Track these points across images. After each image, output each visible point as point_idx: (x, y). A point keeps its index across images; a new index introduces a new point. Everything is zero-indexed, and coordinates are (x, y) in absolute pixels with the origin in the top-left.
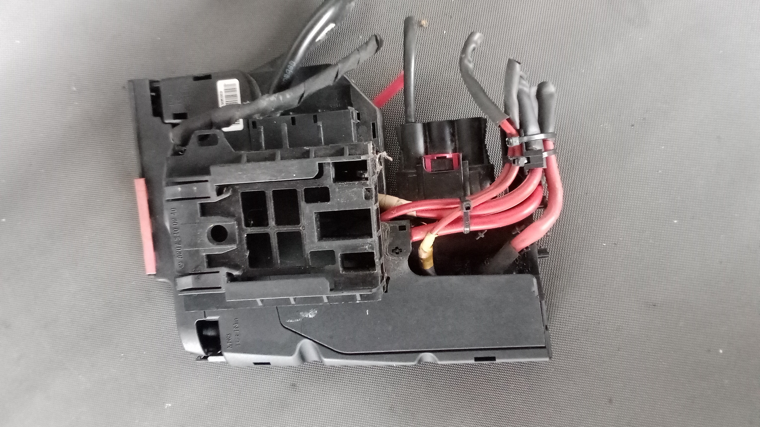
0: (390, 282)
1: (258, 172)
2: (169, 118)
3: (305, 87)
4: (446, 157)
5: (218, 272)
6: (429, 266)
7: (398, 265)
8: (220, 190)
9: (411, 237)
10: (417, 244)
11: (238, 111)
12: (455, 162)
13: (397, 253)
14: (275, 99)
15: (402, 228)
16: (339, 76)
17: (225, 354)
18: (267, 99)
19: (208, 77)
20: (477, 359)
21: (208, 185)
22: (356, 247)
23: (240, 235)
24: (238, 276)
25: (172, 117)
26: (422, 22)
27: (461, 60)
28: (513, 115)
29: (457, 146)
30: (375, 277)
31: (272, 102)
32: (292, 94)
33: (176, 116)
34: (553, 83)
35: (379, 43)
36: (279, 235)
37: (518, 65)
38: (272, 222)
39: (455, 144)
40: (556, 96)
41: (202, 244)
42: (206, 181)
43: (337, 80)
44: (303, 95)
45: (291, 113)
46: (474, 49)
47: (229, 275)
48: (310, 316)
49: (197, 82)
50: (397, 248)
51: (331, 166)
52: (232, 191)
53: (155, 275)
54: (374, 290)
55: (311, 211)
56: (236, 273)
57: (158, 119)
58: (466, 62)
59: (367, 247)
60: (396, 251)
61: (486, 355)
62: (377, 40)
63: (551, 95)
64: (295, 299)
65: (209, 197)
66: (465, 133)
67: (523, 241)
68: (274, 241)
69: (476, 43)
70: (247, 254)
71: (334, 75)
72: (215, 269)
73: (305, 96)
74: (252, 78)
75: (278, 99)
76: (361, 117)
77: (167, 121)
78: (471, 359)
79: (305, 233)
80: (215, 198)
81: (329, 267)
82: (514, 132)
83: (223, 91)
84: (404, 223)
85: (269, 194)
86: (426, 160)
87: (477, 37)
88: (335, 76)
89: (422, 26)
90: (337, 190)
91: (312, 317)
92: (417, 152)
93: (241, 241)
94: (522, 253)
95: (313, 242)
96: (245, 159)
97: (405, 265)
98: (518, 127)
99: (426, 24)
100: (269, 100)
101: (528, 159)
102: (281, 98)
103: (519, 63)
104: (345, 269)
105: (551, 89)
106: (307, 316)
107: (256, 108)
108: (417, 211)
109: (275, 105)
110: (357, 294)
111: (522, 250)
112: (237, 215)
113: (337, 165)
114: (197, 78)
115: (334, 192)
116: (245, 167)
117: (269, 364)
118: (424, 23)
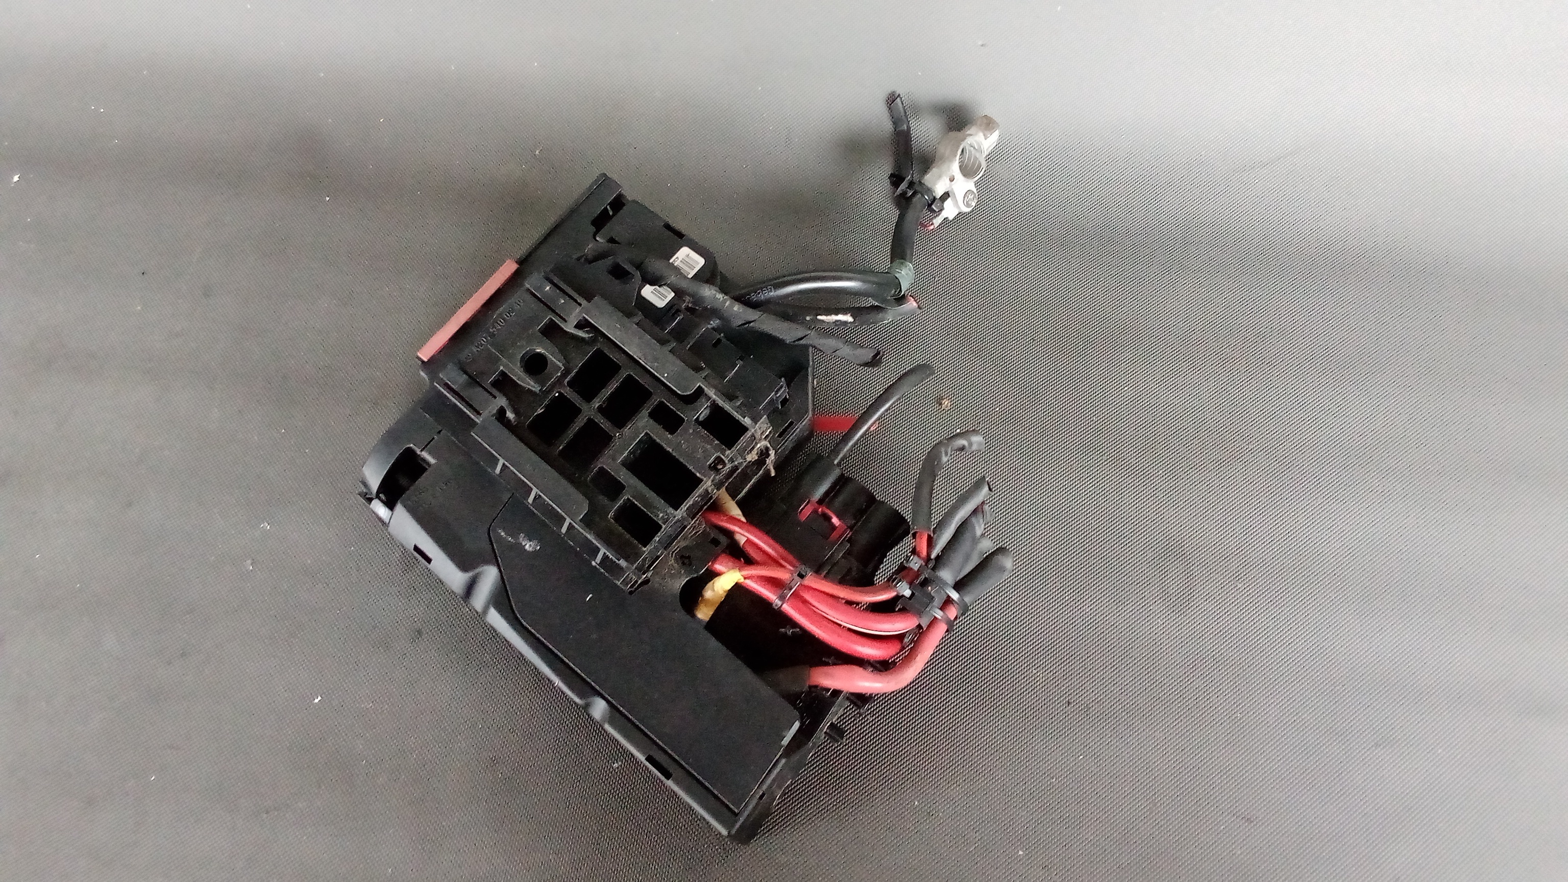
0: (646, 587)
1: (636, 340)
2: (602, 237)
3: (761, 318)
4: (832, 518)
5: (495, 397)
6: (704, 614)
7: (672, 576)
8: (582, 325)
9: (715, 560)
10: (713, 575)
12: (835, 535)
13: (683, 564)
14: (721, 300)
15: (715, 542)
16: (802, 342)
17: (399, 508)
19: (680, 235)
20: (650, 759)
21: (578, 309)
22: (649, 505)
23: (553, 386)
24: (509, 421)
25: (606, 238)
27: (939, 444)
28: (939, 537)
29: (856, 527)
30: (638, 555)
31: (716, 300)
32: (740, 311)
33: (612, 240)
34: (1012, 559)
35: (875, 360)
36: (590, 421)
37: (986, 489)
38: (596, 403)
39: (855, 524)
40: (1006, 575)
41: (510, 358)
42: (580, 305)
43: (797, 344)
44: (750, 322)
45: (722, 335)
46: (962, 449)
47: (501, 412)
48: (527, 547)
49: (665, 229)
50: (689, 557)
51: (709, 404)
52: (592, 337)
53: (423, 362)
54: (623, 563)
55: (644, 428)
56: (510, 415)
58: (943, 450)
59: (661, 515)
60: (685, 559)
61: (665, 765)
62: (877, 355)
63: (1002, 569)
64: (537, 497)
65: (566, 321)
66: (876, 520)
67: (827, 675)
68: (579, 423)
69: (971, 444)
70: (540, 411)
71: (800, 335)
72: (494, 391)
73: (753, 325)
76: (787, 405)
77: (599, 239)
78: (644, 753)
79: (617, 443)
80: (570, 328)
81: (603, 500)
82: (924, 555)
83: (680, 259)
84: (723, 540)
85: (623, 374)
86: (809, 505)
87: (977, 439)
88: (800, 337)
89: (941, 404)
90: (691, 431)
91: (528, 550)
92: (809, 492)
93: (549, 391)
94: (813, 689)
95: (614, 459)
96: (636, 320)
97: (680, 582)
98: (933, 556)
99: (947, 407)
101: (913, 594)
102: (727, 306)
103: (990, 490)
104: (617, 518)
105: (1008, 562)
106: (524, 544)
107: (695, 289)
108: (748, 541)
109: (717, 305)
110: (603, 551)
111: (816, 687)
112: (571, 365)
113: (715, 408)
114: (668, 227)
115: (686, 430)
116: (629, 325)
117: (429, 560)
118: (946, 402)
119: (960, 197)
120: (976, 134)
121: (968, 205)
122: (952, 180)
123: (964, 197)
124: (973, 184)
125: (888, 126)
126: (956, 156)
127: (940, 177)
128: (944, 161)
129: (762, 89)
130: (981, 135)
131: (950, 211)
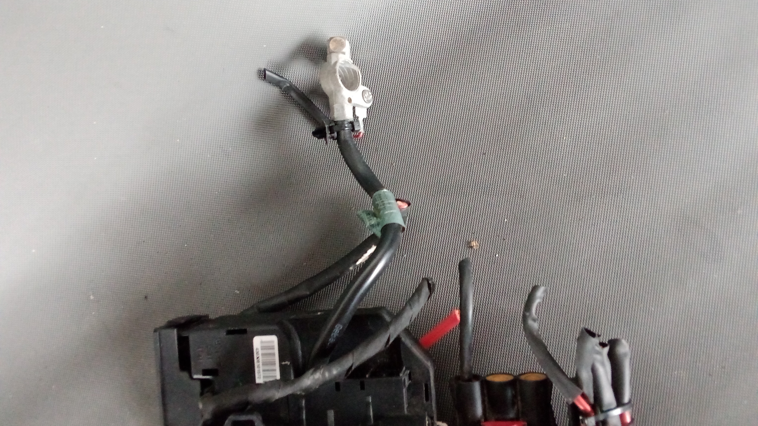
2: (197, 373)
3: (353, 360)
11: (278, 392)
14: (321, 376)
16: (391, 341)
18: (311, 377)
19: (243, 331)
25: (201, 373)
26: (472, 243)
27: (525, 319)
29: (520, 409)
31: (318, 379)
32: (339, 369)
33: (205, 372)
34: (625, 339)
35: (431, 288)
39: (518, 406)
43: (388, 346)
44: (351, 366)
46: (538, 305)
49: (231, 336)
57: (185, 375)
58: (530, 322)
62: (429, 285)
63: (626, 355)
69: (540, 298)
71: (386, 340)
73: (353, 368)
74: (291, 326)
75: (323, 374)
76: (412, 377)
77: (195, 377)
82: (588, 408)
83: (259, 347)
87: (541, 291)
89: (472, 247)
92: (474, 415)
98: (592, 401)
99: (477, 246)
100: (314, 378)
102: (327, 375)
105: (624, 347)
114: (230, 332)
118: (474, 244)
119: (362, 102)
120: (338, 59)
121: (368, 102)
122: (350, 100)
123: (364, 99)
124: (362, 86)
125: (274, 91)
126: (340, 86)
127: (343, 108)
128: (336, 95)
129: (180, 140)
130: (341, 55)
131: (362, 114)
